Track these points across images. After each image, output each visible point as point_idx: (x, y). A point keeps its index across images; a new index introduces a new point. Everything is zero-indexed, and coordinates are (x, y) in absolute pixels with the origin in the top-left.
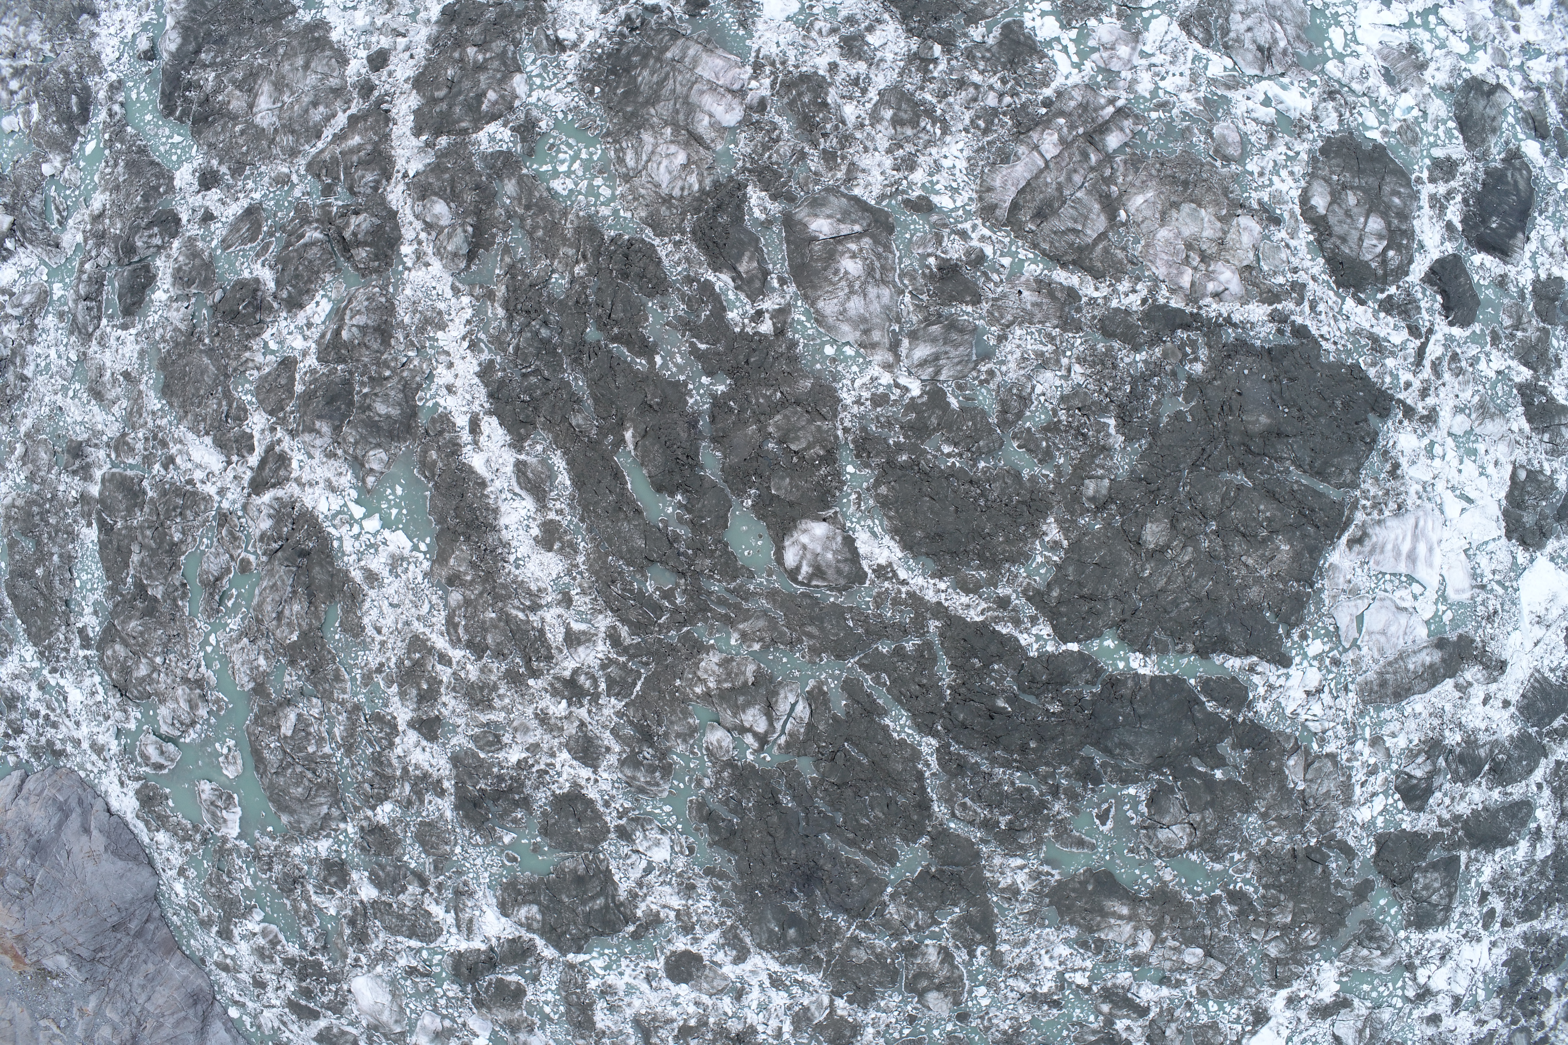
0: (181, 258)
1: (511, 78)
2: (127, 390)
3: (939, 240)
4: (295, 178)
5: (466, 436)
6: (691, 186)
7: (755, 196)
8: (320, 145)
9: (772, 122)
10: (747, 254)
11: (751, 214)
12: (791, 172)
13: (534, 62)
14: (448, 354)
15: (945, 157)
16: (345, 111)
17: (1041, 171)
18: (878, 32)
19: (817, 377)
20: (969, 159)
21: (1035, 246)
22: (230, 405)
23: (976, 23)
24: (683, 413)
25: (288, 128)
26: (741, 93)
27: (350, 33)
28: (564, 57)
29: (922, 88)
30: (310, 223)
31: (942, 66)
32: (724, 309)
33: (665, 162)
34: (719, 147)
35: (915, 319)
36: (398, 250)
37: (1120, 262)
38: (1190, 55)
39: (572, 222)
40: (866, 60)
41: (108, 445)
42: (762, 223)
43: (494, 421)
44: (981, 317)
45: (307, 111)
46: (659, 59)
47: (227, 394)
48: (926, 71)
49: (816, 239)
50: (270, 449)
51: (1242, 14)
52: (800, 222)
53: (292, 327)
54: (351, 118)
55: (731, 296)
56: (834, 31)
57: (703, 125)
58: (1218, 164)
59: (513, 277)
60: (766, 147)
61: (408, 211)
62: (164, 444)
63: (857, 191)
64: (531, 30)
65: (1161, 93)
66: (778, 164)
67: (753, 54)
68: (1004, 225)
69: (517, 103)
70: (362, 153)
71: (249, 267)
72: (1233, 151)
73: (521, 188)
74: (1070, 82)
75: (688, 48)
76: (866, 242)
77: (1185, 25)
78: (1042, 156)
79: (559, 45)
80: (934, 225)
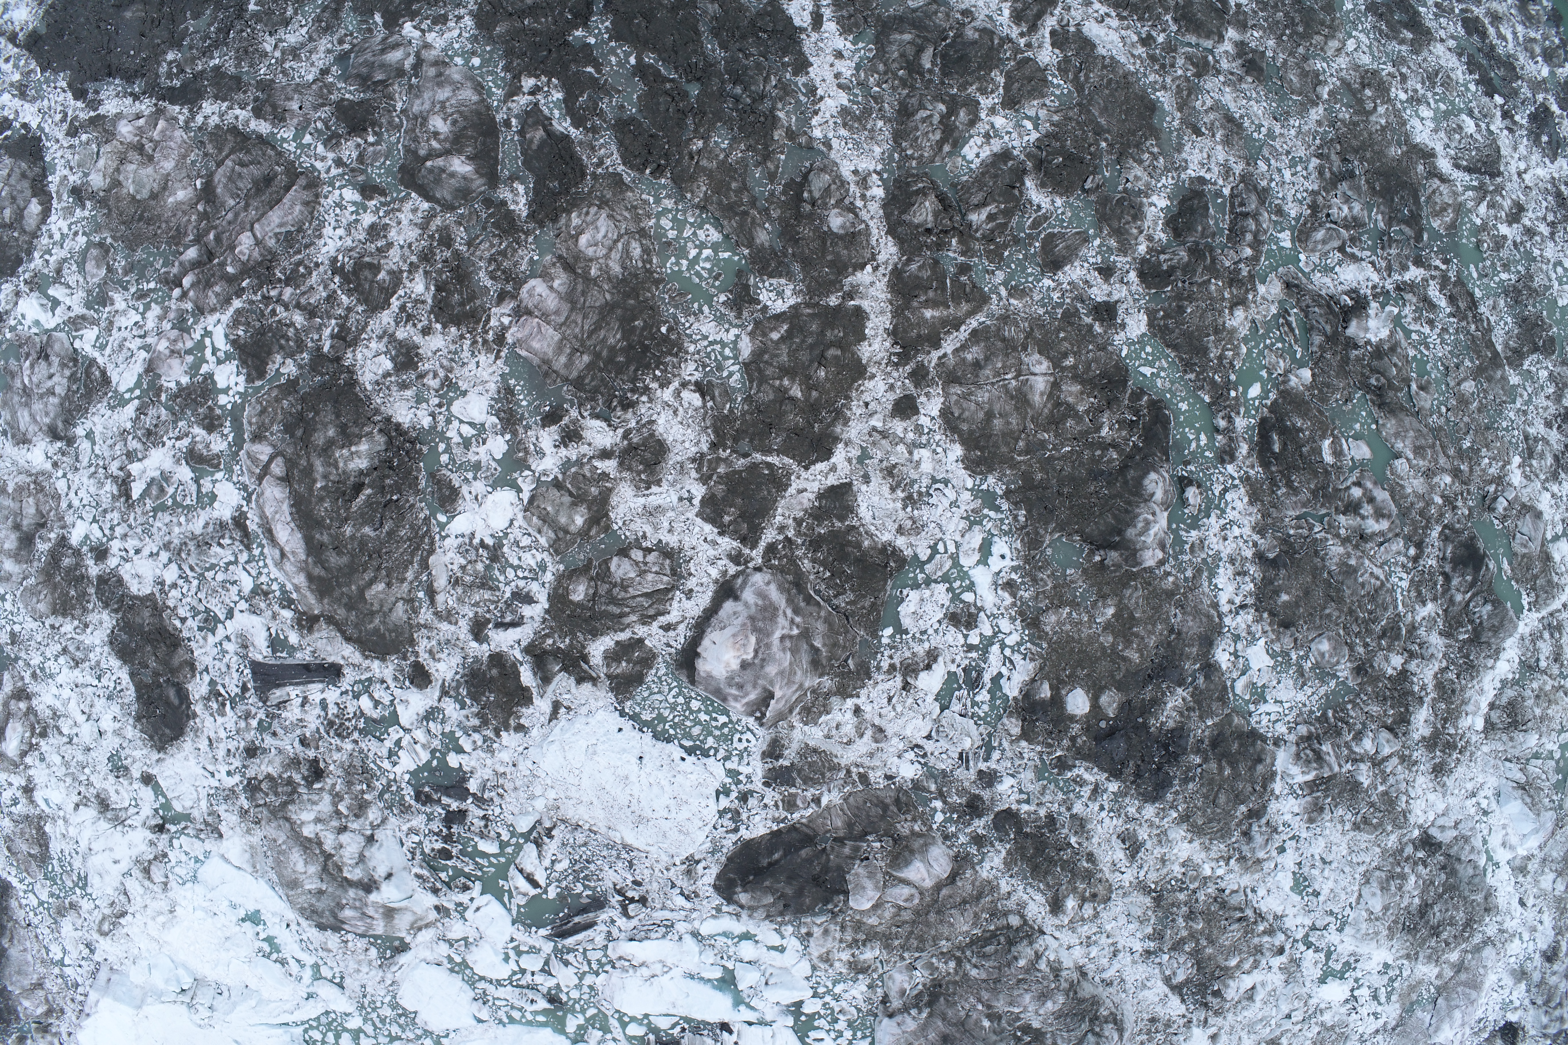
0: (1135, 231)
1: (753, 353)
2: (1197, 118)
3: (361, 158)
4: (1004, 292)
5: (827, 13)
6: (579, 216)
7: (521, 206)
8: (973, 323)
9: (493, 278)
10: (534, 147)
11: (527, 188)
12: (484, 228)
13: (731, 375)
14: (840, 86)
15: (341, 238)
16: (945, 355)
17: (258, 220)
18: (380, 372)
19: (491, 40)
20: (320, 236)
21: (280, 154)
22: (1076, 77)
23: (288, 380)
24: (615, 12)
25: (1010, 347)
26: (520, 312)
27: (939, 450)
28: (697, 376)
29: (349, 309)
30: (984, 237)
31: (327, 332)
32: (565, 100)
33: (600, 236)
34: (548, 258)
35: (396, 87)
36: (887, 194)
37: (211, 141)
38: (108, 351)
39: (699, 187)
40: (395, 340)
41: (1218, 72)
42: (517, 178)
43: (797, 22)
44: (339, 90)
45: (987, 359)
46: (597, 355)
47: (1080, 88)
48: (342, 327)
49: (468, 158)
50: (1033, 28)
51: (53, 394)
52: (481, 175)
53: (1006, 138)
54: (937, 345)
55: (556, 112)
56: (421, 376)
57: (560, 281)
58: (109, 240)
59: (766, 148)
60: (503, 253)
61: (875, 231)
62: (1153, 58)
63: (426, 205)
64: (731, 410)
65: (141, 310)
66: (494, 236)
67: (503, 354)
68: (302, 173)
69: (750, 328)
70: (923, 298)
71: (1056, 209)
72: (94, 252)
73: (750, 233)
74: (217, 316)
75: (567, 366)
76: (422, 152)
77: (106, 380)
78: (254, 235)
79: (701, 388)
80: (362, 172)
